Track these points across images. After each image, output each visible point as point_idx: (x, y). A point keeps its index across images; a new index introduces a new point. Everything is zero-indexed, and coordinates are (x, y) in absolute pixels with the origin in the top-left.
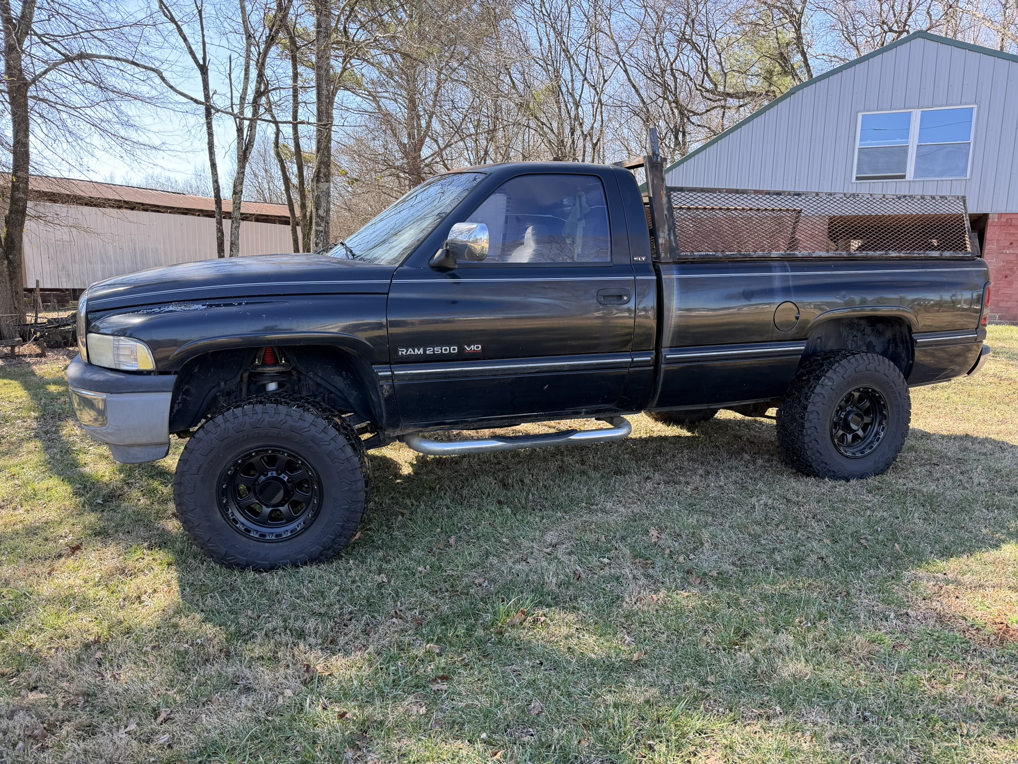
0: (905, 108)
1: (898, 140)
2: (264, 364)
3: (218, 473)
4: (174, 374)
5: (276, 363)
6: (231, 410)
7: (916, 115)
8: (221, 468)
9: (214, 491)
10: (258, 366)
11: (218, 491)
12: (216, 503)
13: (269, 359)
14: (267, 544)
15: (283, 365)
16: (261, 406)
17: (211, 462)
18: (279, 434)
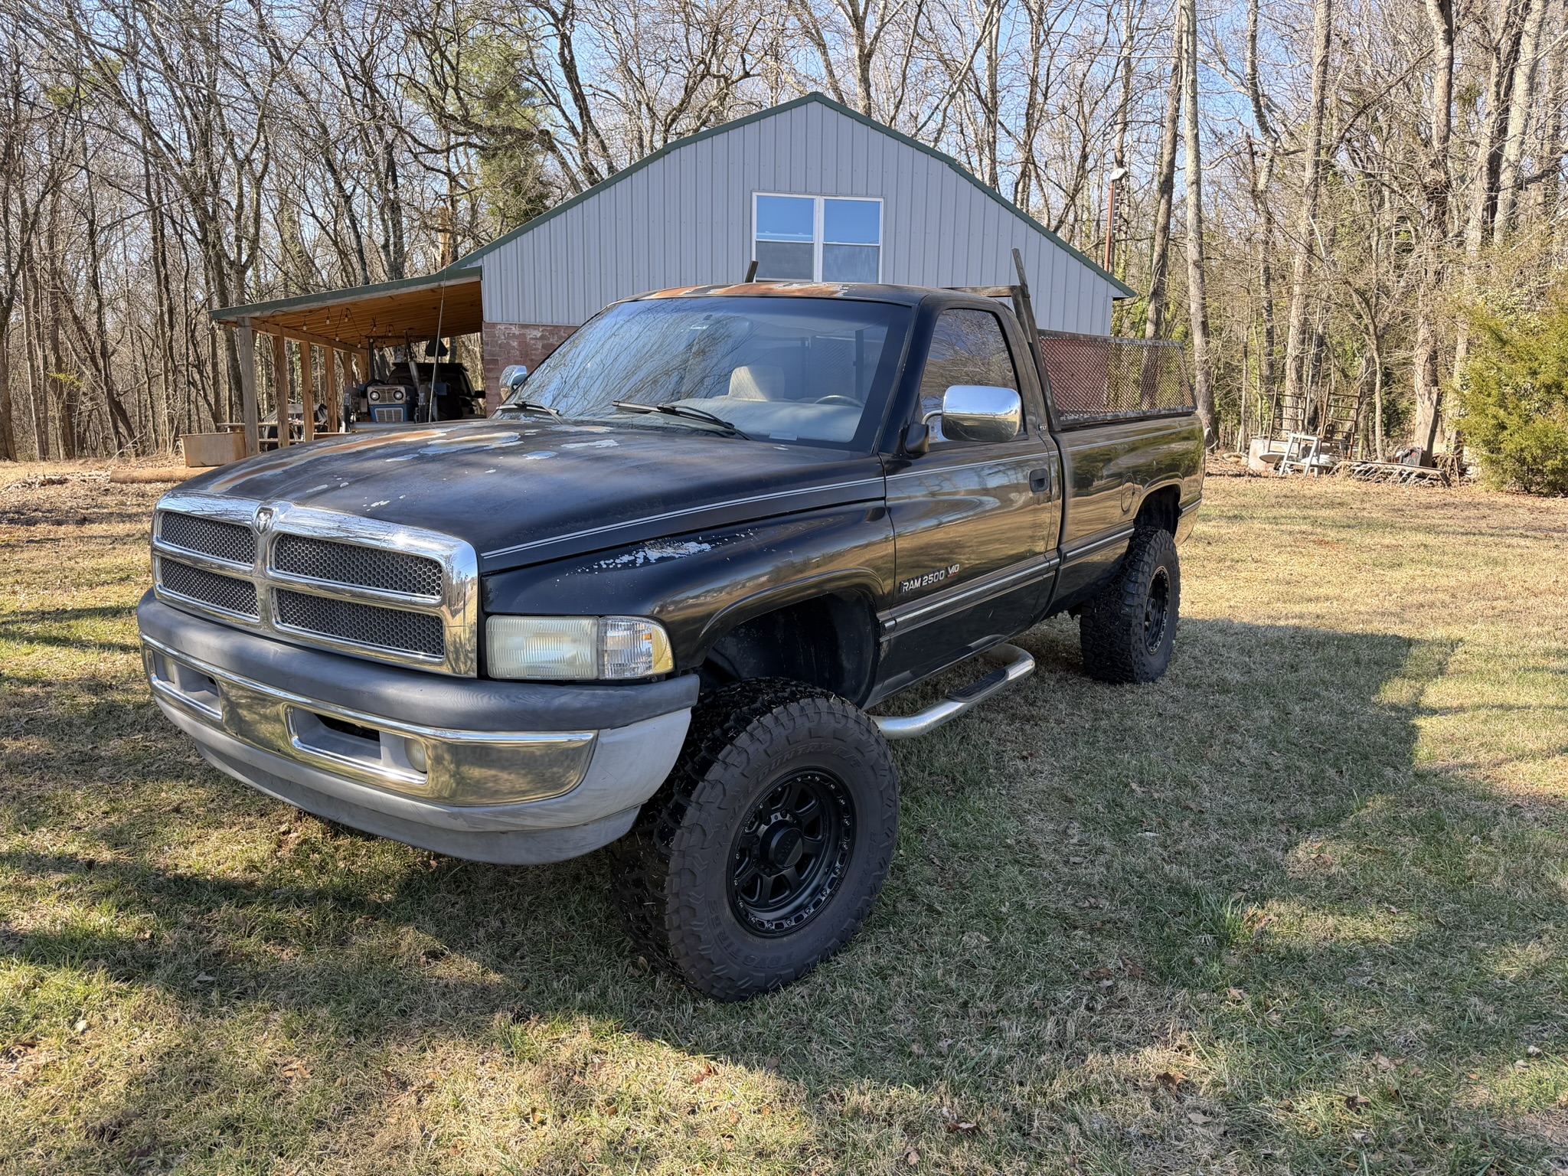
0: (806, 193)
1: (801, 235)
3: (733, 836)
7: (819, 203)
8: (737, 826)
9: (724, 869)
11: (728, 869)
12: (725, 890)
18: (819, 746)
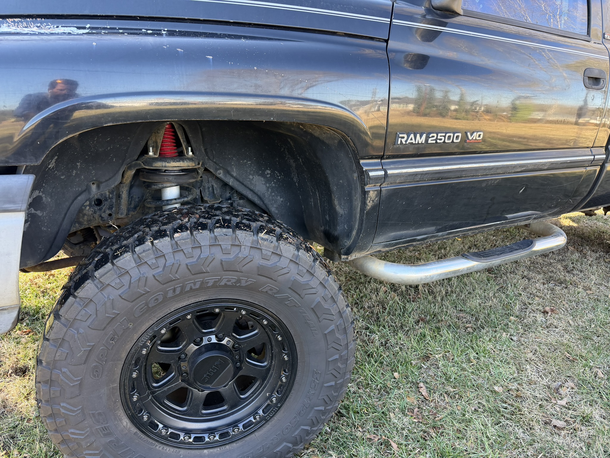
2: (162, 157)
3: (124, 355)
4: (26, 172)
5: (181, 155)
6: (148, 243)
8: (128, 347)
9: (117, 385)
10: (154, 160)
11: (122, 385)
12: (119, 404)
13: (170, 149)
14: (206, 451)
15: (191, 159)
16: (206, 233)
17: (113, 339)
18: (239, 281)
